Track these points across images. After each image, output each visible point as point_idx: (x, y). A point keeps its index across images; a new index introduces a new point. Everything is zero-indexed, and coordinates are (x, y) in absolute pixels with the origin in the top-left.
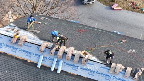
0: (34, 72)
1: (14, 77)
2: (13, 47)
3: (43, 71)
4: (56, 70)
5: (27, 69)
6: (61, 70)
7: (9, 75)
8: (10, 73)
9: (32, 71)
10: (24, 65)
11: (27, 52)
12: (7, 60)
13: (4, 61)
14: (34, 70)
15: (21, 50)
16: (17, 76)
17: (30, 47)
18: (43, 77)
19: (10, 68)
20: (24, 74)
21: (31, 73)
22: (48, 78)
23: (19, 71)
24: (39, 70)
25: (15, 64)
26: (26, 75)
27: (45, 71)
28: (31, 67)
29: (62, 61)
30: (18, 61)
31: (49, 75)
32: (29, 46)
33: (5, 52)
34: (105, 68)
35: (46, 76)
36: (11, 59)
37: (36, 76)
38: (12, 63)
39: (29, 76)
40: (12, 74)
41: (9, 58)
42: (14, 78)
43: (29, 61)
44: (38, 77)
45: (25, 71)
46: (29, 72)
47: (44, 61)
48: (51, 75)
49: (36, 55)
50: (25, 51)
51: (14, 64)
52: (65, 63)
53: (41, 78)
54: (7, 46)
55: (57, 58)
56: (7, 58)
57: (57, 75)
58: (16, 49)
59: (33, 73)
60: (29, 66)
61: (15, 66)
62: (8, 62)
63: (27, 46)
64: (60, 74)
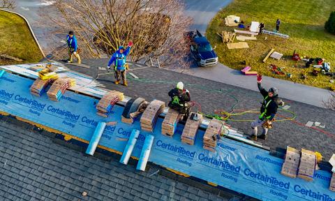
0: (77, 166)
1: (21, 178)
2: (34, 103)
3: (101, 164)
4: (134, 162)
5: (58, 159)
6: (148, 163)
7: (10, 174)
8: (13, 170)
9: (71, 164)
10: (55, 146)
11: (68, 114)
12: (13, 133)
13: (6, 135)
14: (78, 161)
15: (54, 110)
16: (30, 176)
17: (77, 102)
18: (99, 180)
19: (17, 155)
20: (50, 172)
21: (68, 168)
22: (111, 184)
23: (36, 162)
24: (90, 160)
25: (32, 144)
26: (54, 174)
27: (106, 165)
28: (71, 152)
29: (153, 137)
30: (40, 137)
31: (115, 175)
32: (73, 100)
33: (13, 115)
34: (268, 160)
35: (106, 177)
36: (23, 131)
37: (80, 178)
38: (24, 141)
39: (62, 178)
40: (17, 171)
41: (18, 129)
42: (20, 184)
43: (67, 138)
44: (84, 180)
45: (53, 163)
46: (64, 167)
47: (106, 136)
48: (120, 176)
49: (88, 121)
50: (62, 113)
51: (28, 143)
52: (160, 143)
53: (94, 183)
54: (21, 99)
55: (140, 129)
56: (14, 128)
57: (137, 177)
58: (42, 106)
59: (73, 170)
60: (65, 151)
61: (29, 149)
62: (15, 138)
63: (69, 99)
64: (143, 174)
